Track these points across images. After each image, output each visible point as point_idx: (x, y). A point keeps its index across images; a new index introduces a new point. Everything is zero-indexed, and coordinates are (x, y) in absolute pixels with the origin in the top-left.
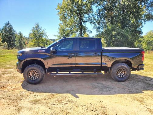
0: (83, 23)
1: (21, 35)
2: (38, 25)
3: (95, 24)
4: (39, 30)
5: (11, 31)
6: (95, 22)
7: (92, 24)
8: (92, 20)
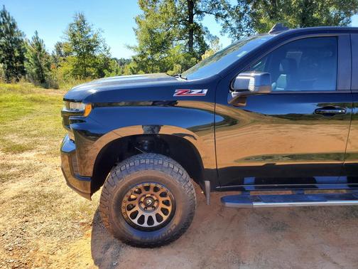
0: (195, 16)
1: (39, 46)
2: (82, 17)
3: (227, 19)
4: (87, 32)
5: (11, 33)
6: (226, 15)
7: (220, 19)
8: (219, 8)
